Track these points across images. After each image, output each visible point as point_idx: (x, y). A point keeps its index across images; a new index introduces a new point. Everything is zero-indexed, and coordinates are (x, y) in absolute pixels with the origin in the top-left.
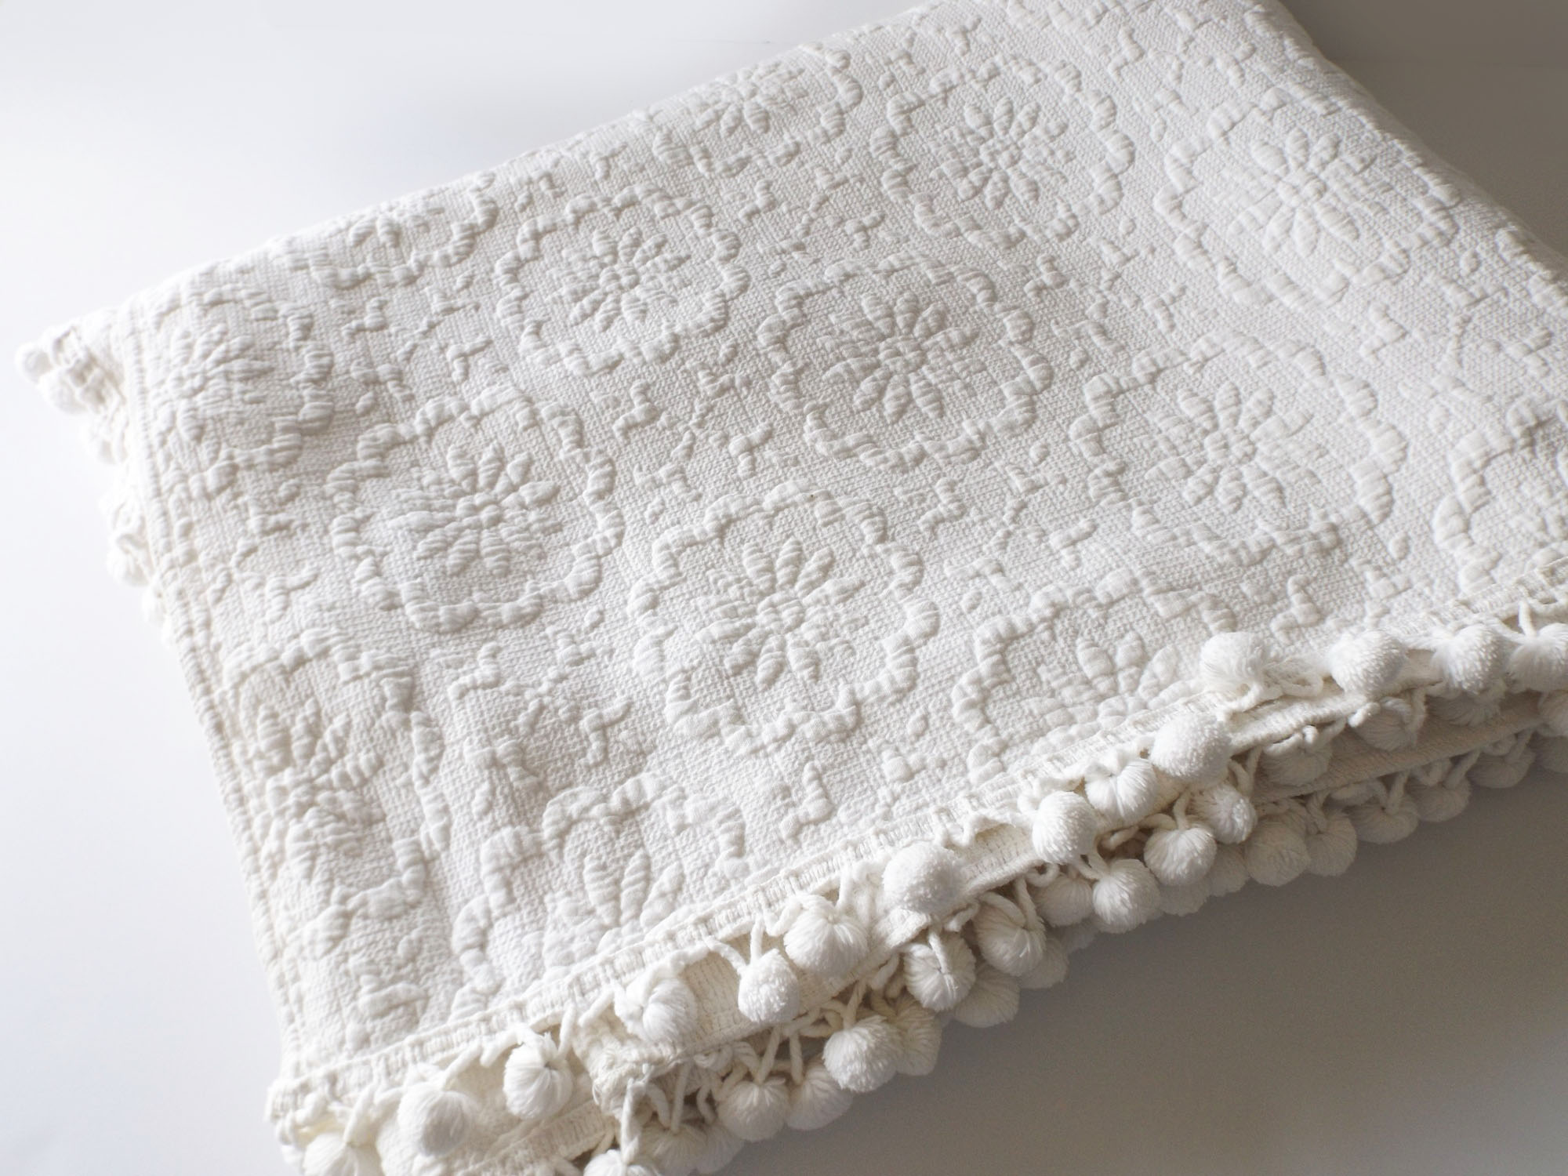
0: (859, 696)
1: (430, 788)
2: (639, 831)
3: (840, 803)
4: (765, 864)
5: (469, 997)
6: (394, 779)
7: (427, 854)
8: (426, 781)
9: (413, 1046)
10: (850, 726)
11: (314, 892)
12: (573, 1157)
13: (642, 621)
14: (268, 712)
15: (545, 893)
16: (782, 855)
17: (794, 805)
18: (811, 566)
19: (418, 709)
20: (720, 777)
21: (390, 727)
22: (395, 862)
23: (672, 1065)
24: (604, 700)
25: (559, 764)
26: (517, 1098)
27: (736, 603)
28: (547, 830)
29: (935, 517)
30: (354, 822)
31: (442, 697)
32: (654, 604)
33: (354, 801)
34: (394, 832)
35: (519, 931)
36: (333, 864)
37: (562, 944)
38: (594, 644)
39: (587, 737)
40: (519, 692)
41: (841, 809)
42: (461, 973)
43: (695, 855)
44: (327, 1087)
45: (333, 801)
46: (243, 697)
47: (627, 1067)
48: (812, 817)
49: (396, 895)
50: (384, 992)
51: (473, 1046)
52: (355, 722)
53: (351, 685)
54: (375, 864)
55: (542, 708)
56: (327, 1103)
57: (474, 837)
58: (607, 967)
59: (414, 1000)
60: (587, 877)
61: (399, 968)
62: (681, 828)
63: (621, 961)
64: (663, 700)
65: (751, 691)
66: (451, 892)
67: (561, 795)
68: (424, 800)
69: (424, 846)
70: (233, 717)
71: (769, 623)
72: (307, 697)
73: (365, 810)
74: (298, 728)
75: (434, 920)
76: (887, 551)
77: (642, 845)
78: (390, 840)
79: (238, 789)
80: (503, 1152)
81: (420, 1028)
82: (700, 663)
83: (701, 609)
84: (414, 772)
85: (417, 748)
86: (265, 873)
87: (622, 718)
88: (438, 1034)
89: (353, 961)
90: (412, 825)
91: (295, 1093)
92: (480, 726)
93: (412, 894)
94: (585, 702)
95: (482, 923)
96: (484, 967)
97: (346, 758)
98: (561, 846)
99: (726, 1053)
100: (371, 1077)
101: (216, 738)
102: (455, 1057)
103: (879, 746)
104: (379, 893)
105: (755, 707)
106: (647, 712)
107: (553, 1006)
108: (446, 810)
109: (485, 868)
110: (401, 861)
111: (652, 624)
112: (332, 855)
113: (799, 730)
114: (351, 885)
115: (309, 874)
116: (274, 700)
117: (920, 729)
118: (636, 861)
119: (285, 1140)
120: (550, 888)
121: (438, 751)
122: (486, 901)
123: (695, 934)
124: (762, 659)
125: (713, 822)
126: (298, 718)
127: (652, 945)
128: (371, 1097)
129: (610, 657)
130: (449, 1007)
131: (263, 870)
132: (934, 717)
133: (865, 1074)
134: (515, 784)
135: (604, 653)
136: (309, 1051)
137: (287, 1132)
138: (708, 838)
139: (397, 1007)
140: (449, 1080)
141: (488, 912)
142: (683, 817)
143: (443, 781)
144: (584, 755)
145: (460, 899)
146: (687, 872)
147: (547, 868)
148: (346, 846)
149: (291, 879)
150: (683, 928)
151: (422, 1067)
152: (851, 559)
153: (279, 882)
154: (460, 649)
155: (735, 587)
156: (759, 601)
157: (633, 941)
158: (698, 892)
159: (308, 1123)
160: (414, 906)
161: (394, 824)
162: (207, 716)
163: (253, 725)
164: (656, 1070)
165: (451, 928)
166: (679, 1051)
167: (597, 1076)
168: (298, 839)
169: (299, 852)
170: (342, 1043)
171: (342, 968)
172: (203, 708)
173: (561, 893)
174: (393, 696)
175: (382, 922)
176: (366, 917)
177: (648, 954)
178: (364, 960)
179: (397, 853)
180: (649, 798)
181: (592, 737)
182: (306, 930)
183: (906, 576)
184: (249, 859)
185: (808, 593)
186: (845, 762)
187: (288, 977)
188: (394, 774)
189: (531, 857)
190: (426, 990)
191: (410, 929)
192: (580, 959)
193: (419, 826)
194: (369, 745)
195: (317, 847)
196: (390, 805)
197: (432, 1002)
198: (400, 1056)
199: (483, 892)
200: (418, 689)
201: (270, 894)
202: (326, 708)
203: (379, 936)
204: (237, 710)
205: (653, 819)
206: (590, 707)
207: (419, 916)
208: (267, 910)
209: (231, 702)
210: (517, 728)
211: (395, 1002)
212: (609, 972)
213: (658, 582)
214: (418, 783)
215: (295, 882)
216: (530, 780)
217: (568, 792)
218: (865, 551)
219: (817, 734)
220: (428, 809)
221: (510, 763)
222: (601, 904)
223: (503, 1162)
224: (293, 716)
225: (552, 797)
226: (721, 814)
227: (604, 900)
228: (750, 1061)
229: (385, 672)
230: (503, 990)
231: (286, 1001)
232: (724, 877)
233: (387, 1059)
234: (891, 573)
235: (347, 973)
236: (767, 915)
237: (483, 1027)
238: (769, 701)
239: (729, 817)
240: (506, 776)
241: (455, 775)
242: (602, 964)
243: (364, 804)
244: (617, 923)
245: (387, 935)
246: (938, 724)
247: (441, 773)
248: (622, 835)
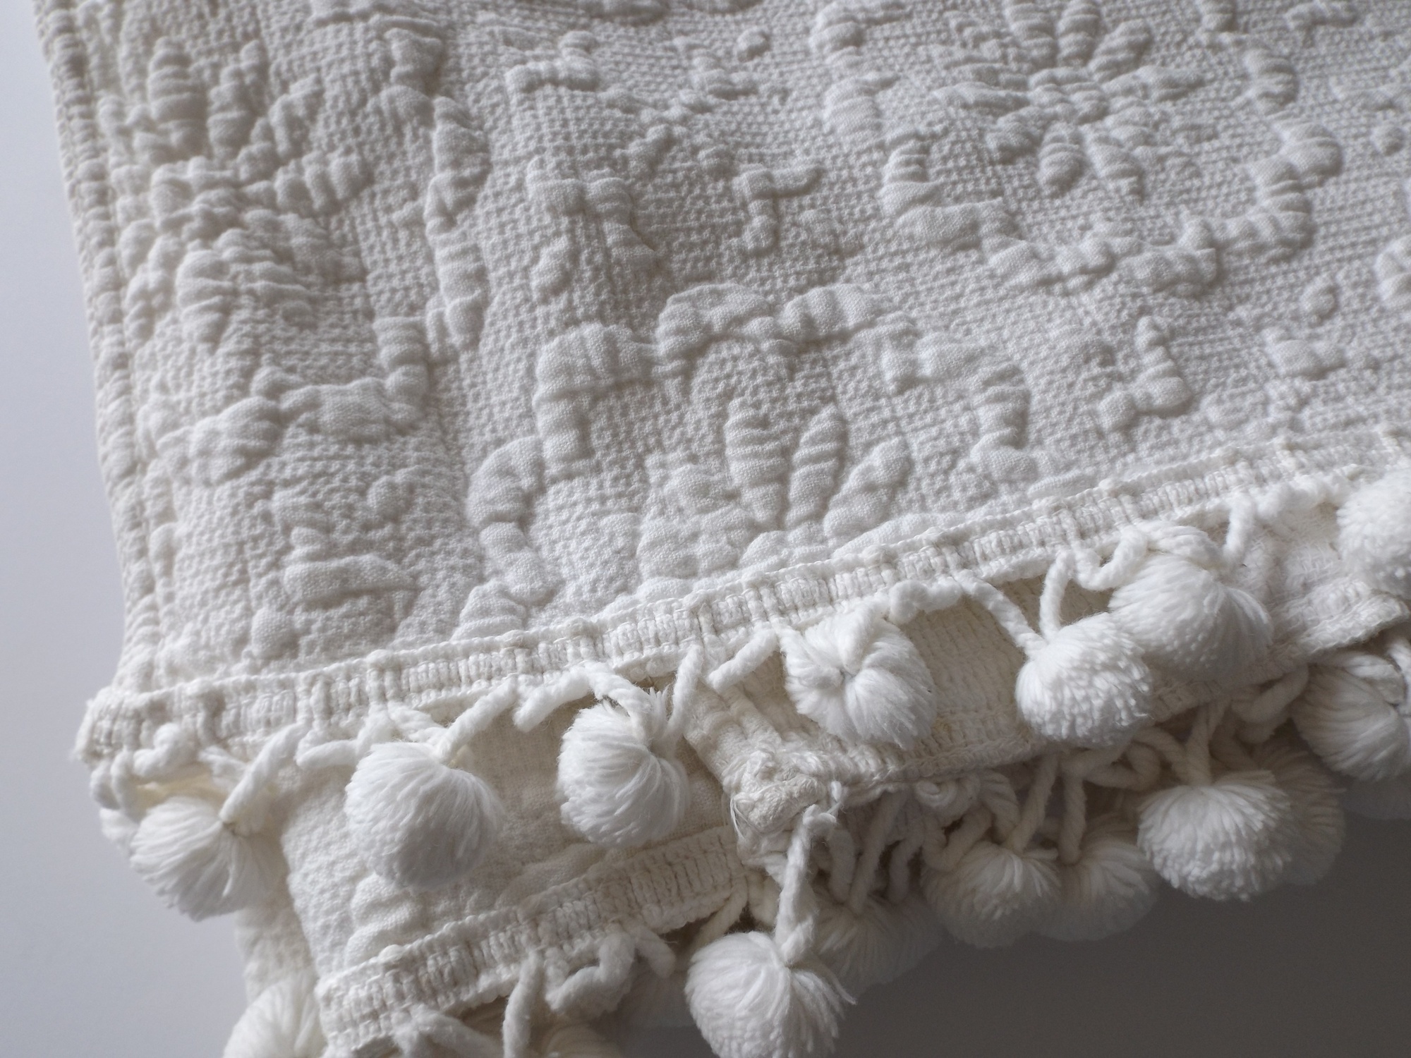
0: (1219, 235)
1: (455, 234)
2: (829, 375)
3: (1202, 393)
4: (1068, 467)
5: (496, 602)
6: (389, 210)
7: (434, 348)
8: (449, 219)
9: (381, 669)
10: (1209, 277)
11: (220, 367)
12: (666, 929)
13: (836, 60)
14: (172, 51)
15: (648, 451)
16: (1100, 457)
17: (1120, 378)
18: (1116, 39)
19: (448, 94)
20: (981, 312)
21: (394, 114)
22: (374, 353)
23: (878, 791)
24: (774, 156)
25: (694, 237)
26: (595, 800)
27: (997, 66)
28: (664, 340)
29: (1312, 13)
30: (308, 270)
31: (494, 84)
32: (856, 40)
33: (309, 233)
34: (380, 303)
35: (595, 506)
36: (262, 328)
37: (674, 539)
38: (756, 76)
39: (744, 205)
40: (631, 107)
41: (1207, 401)
42: (481, 559)
43: (934, 431)
44: (201, 717)
45: (273, 226)
46: (128, 18)
47: (802, 780)
48: (1158, 402)
49: (372, 403)
50: (335, 564)
51: (502, 688)
52: (329, 95)
53: (331, 28)
54: (339, 347)
55: (668, 142)
56: (199, 745)
57: (527, 332)
58: (764, 591)
59: (391, 588)
60: (730, 436)
61: (367, 527)
62: (908, 382)
63: (789, 587)
64: (879, 177)
65: (1031, 193)
66: (472, 421)
67: (694, 290)
68: (440, 254)
69: (431, 335)
70: (107, 55)
71: (1052, 104)
72: (247, 37)
73: (330, 254)
74: (224, 89)
75: (437, 462)
76: (1239, 43)
77: (833, 399)
78: (370, 315)
79: (99, 175)
80: (535, 899)
81: (397, 641)
82: (946, 132)
83: (937, 61)
84: (428, 202)
85: (438, 160)
86: (130, 326)
87: (806, 190)
88: (434, 657)
89: (280, 499)
90: (413, 295)
91: (137, 717)
92: (560, 141)
93: (401, 410)
94: (742, 151)
95: (526, 482)
96: (525, 555)
97: (305, 159)
98: (687, 374)
99: (972, 787)
100: (294, 712)
101: (70, 83)
102: (462, 705)
103: (1259, 318)
104: (344, 393)
105: (1040, 217)
106: (849, 189)
107: (658, 642)
108: (480, 276)
109: (542, 389)
110: (385, 354)
111: (854, 65)
112: (261, 313)
113: (1124, 263)
114: (291, 370)
115: (214, 337)
116: (184, 34)
117: (1328, 307)
118: (822, 421)
119: (106, 798)
120: (659, 444)
121: (477, 170)
122: (538, 446)
123: (935, 561)
124: (1046, 149)
125: (973, 382)
126: (225, 72)
127: (849, 567)
128: (290, 748)
129: (783, 100)
130: (455, 612)
131: (126, 320)
132: (1347, 294)
133: (1245, 872)
134: (615, 252)
135: (773, 91)
136: (175, 646)
137: (113, 784)
138: (957, 407)
139: (357, 594)
140: (456, 746)
141: (538, 466)
142: (914, 364)
143: (481, 226)
144: (738, 233)
145: (488, 437)
146: (916, 455)
147: (658, 407)
148: (290, 304)
149: (179, 341)
150: (912, 548)
151: (396, 710)
152: (1179, 45)
153: (156, 343)
154: (529, 23)
155: (992, 43)
156: (1031, 72)
157: (811, 557)
158: (938, 493)
159: (155, 774)
160: (405, 429)
161: (379, 288)
162: (58, 44)
163: (141, 72)
164: (851, 795)
165: (467, 484)
166: (892, 768)
167: (738, 789)
168: (201, 272)
169: (200, 295)
170: (241, 641)
171: (259, 507)
172: (53, 27)
173: (679, 454)
174: (405, 60)
175: (344, 444)
176: (313, 428)
177: (842, 582)
178: (303, 500)
179: (381, 338)
180: (851, 322)
181: (754, 206)
182: (197, 432)
183: (1275, 84)
184: (104, 297)
185: (1111, 78)
186: (1203, 330)
187: (150, 510)
188: (391, 200)
189: (631, 382)
190: (415, 576)
191: (394, 467)
192: (709, 573)
193: (425, 300)
194: (351, 141)
195: (235, 293)
196: (377, 256)
197: (425, 598)
198: (353, 683)
199: (532, 430)
200: (451, 63)
201: (136, 361)
202: (280, 61)
203: (335, 466)
204: (116, 40)
205: (854, 360)
206: (750, 160)
207: (411, 448)
208: (126, 390)
209: (105, 24)
210: (625, 160)
211: (354, 585)
212: (768, 602)
213: (864, 10)
214: (432, 223)
215: (186, 346)
216: (640, 251)
217: (706, 287)
218: (1204, 38)
219: (1157, 274)
220: (445, 272)
221: (609, 215)
222: (754, 484)
223: (534, 919)
224: (216, 67)
225: (676, 289)
226: (986, 370)
227: (760, 480)
228: (1006, 810)
229: (395, 18)
230: (558, 601)
231: (142, 553)
232: (987, 476)
233: (328, 684)
234: (1245, 76)
235: (267, 517)
236: (1081, 554)
237: (520, 658)
238: (1063, 213)
239: (1002, 377)
240: (601, 235)
241: (505, 217)
242: (755, 585)
243: (330, 245)
244: (778, 522)
245: (351, 466)
246: (1356, 305)
247: (479, 211)
248: (800, 375)
